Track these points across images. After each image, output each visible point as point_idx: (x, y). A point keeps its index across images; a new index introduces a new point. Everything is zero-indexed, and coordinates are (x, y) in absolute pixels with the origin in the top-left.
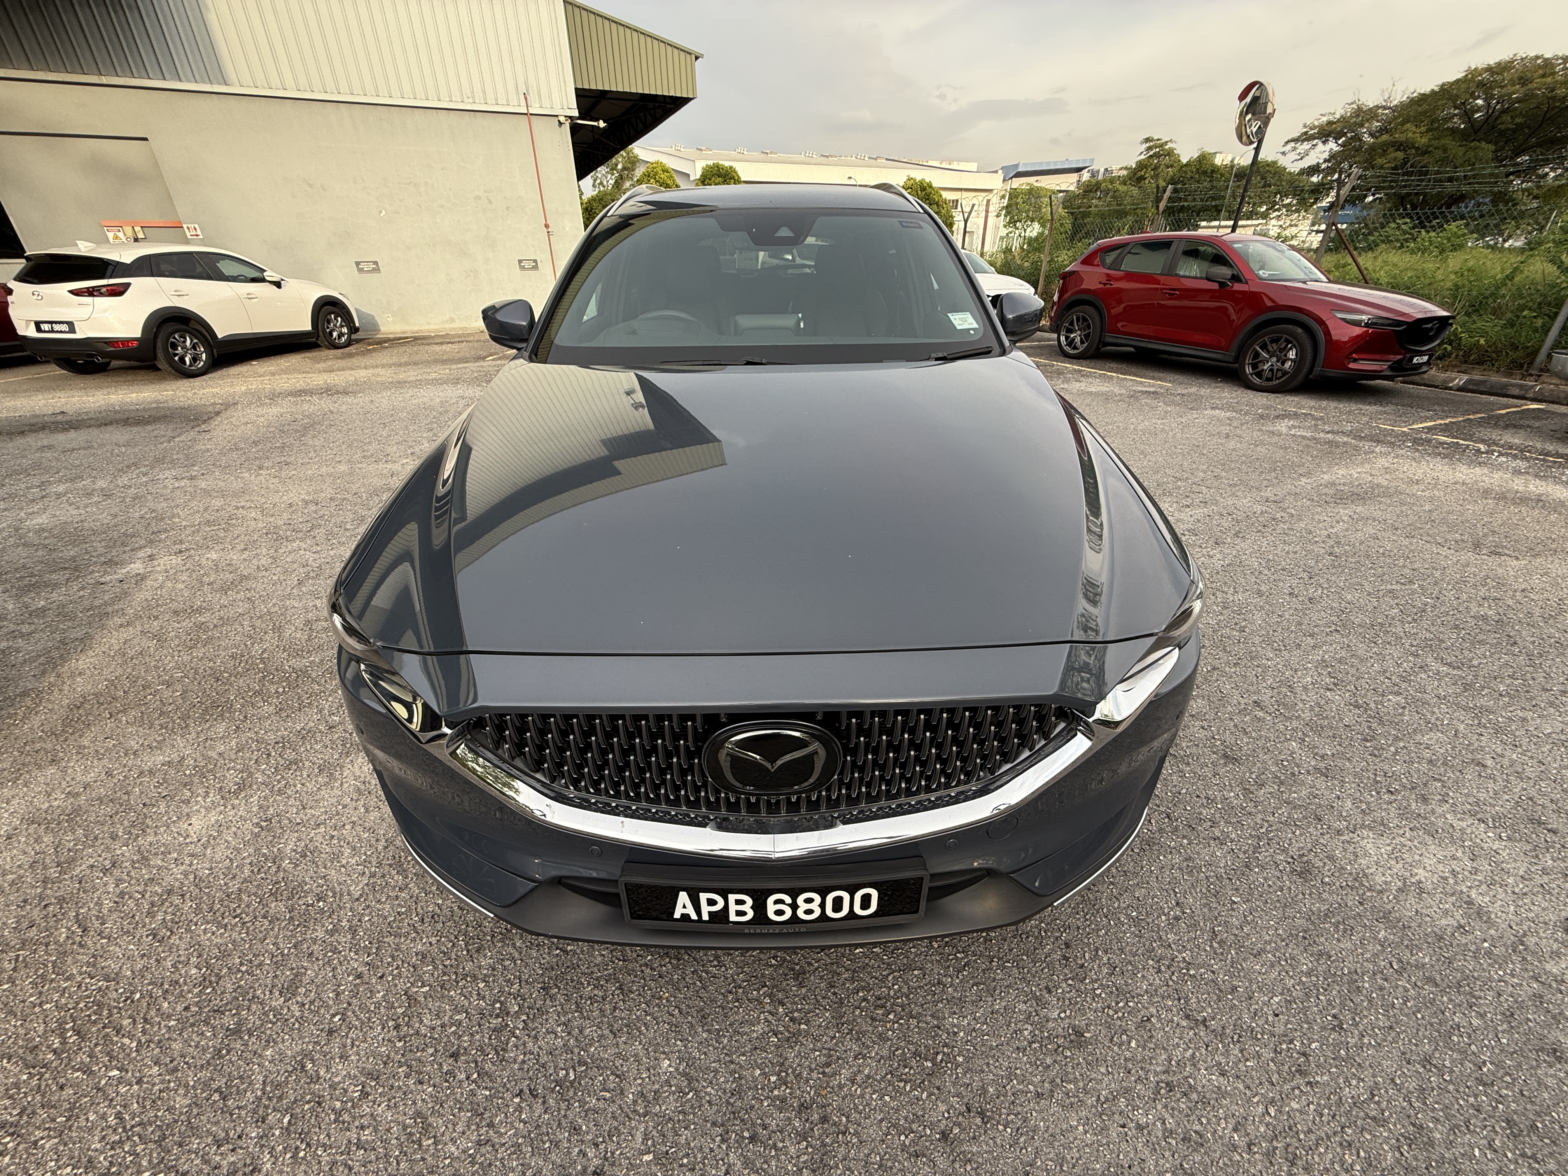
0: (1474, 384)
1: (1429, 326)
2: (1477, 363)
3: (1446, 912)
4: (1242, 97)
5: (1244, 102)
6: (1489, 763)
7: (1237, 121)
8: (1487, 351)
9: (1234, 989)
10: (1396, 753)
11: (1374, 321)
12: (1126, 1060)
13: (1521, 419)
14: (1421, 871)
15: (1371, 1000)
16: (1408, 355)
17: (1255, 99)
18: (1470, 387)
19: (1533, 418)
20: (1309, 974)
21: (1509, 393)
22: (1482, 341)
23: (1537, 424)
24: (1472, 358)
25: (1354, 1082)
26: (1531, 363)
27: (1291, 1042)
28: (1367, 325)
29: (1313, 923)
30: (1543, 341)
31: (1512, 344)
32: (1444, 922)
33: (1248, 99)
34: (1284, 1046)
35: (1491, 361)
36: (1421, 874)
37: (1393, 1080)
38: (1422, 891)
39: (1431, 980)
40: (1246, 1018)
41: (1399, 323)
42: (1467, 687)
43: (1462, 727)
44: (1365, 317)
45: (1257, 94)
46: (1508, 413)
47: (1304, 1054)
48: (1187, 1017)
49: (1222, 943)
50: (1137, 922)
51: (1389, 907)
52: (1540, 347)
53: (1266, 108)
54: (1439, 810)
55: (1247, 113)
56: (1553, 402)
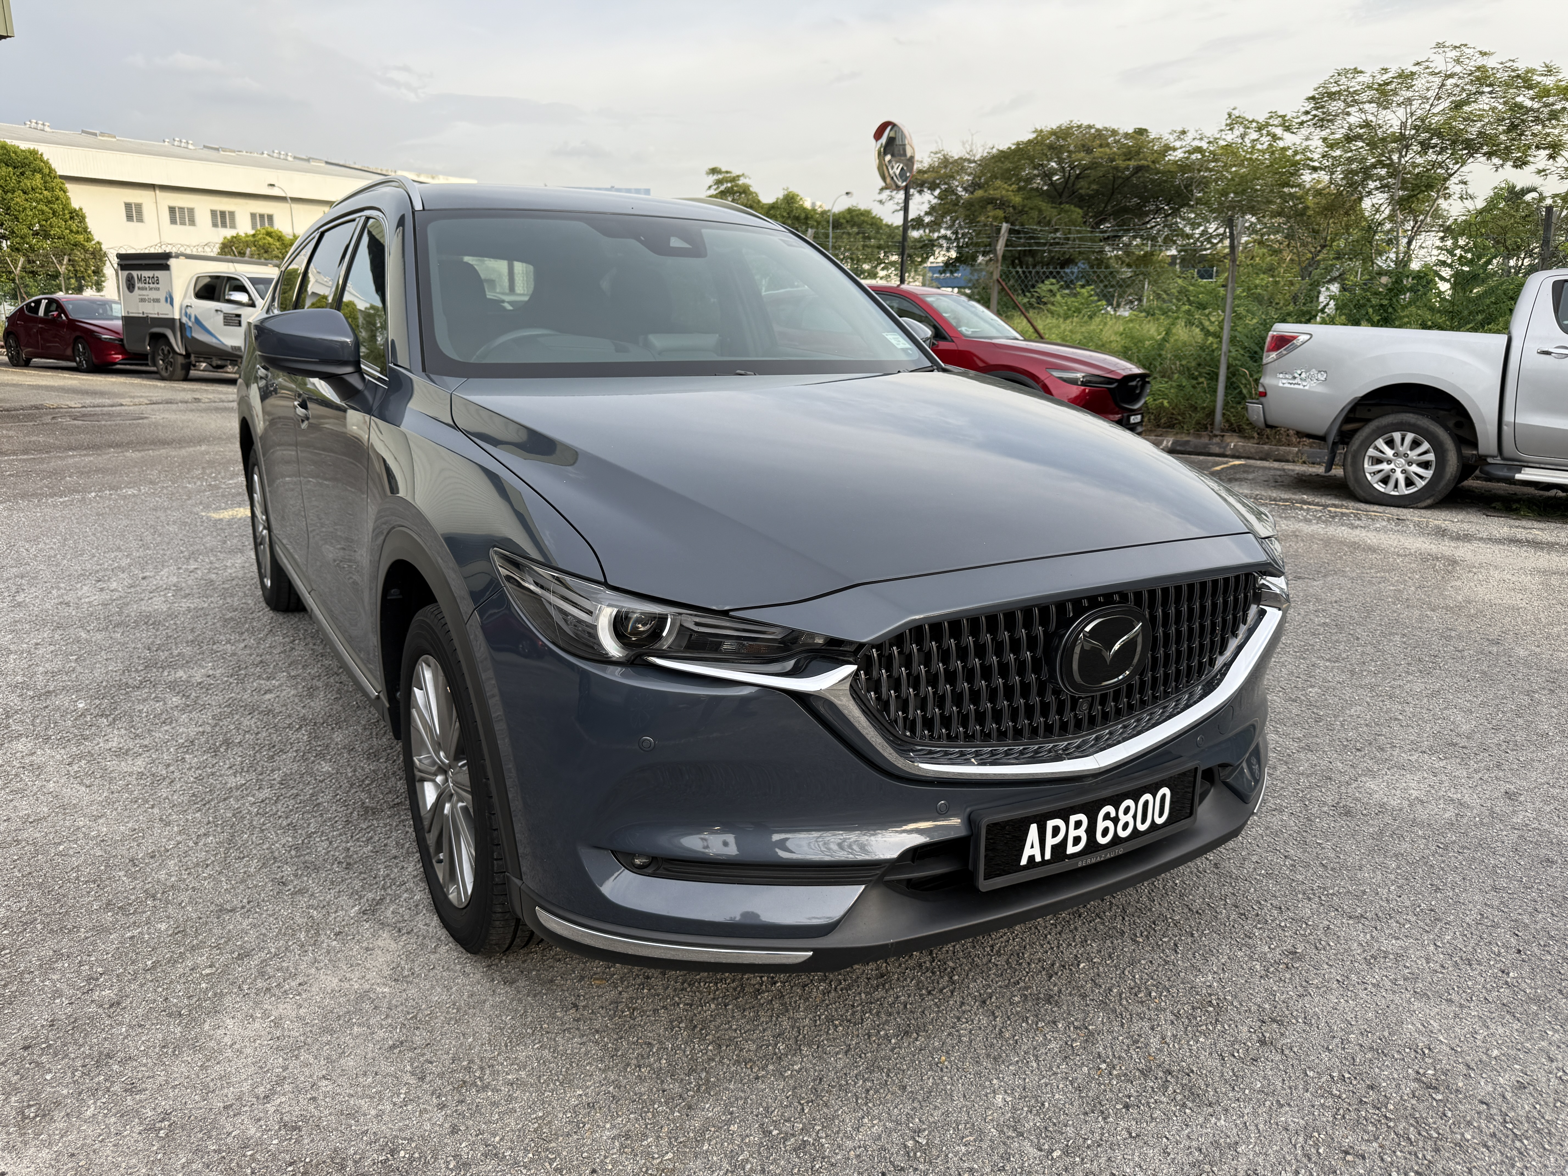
0: (1180, 445)
1: (1134, 383)
2: (1169, 427)
3: (1444, 809)
4: (878, 135)
5: (880, 142)
6: (1400, 717)
7: (877, 161)
8: (1173, 414)
9: (1364, 892)
10: (1342, 725)
11: (1088, 378)
12: (1335, 955)
13: (1235, 473)
14: (1412, 791)
15: (1443, 869)
16: (1125, 415)
17: (891, 141)
18: (1178, 448)
19: (1244, 472)
20: (1399, 867)
21: (1211, 451)
22: (1166, 403)
23: (1251, 476)
24: (1163, 421)
25: (1468, 913)
26: (1212, 424)
27: (1420, 906)
28: (1083, 384)
29: (1377, 840)
30: (1215, 401)
31: (1192, 406)
32: (1447, 815)
33: (884, 140)
34: (1418, 910)
35: (1180, 423)
36: (1415, 793)
37: (1486, 904)
38: (1422, 802)
39: (1464, 847)
40: (1384, 904)
41: (1110, 381)
42: (1352, 672)
43: (1368, 699)
44: (1079, 375)
45: (892, 134)
46: (1222, 469)
47: (1432, 910)
48: (1350, 917)
49: (1333, 869)
50: (1268, 875)
51: (1412, 816)
52: (1215, 407)
53: (904, 150)
54: (1395, 753)
55: (885, 154)
56: (1249, 458)
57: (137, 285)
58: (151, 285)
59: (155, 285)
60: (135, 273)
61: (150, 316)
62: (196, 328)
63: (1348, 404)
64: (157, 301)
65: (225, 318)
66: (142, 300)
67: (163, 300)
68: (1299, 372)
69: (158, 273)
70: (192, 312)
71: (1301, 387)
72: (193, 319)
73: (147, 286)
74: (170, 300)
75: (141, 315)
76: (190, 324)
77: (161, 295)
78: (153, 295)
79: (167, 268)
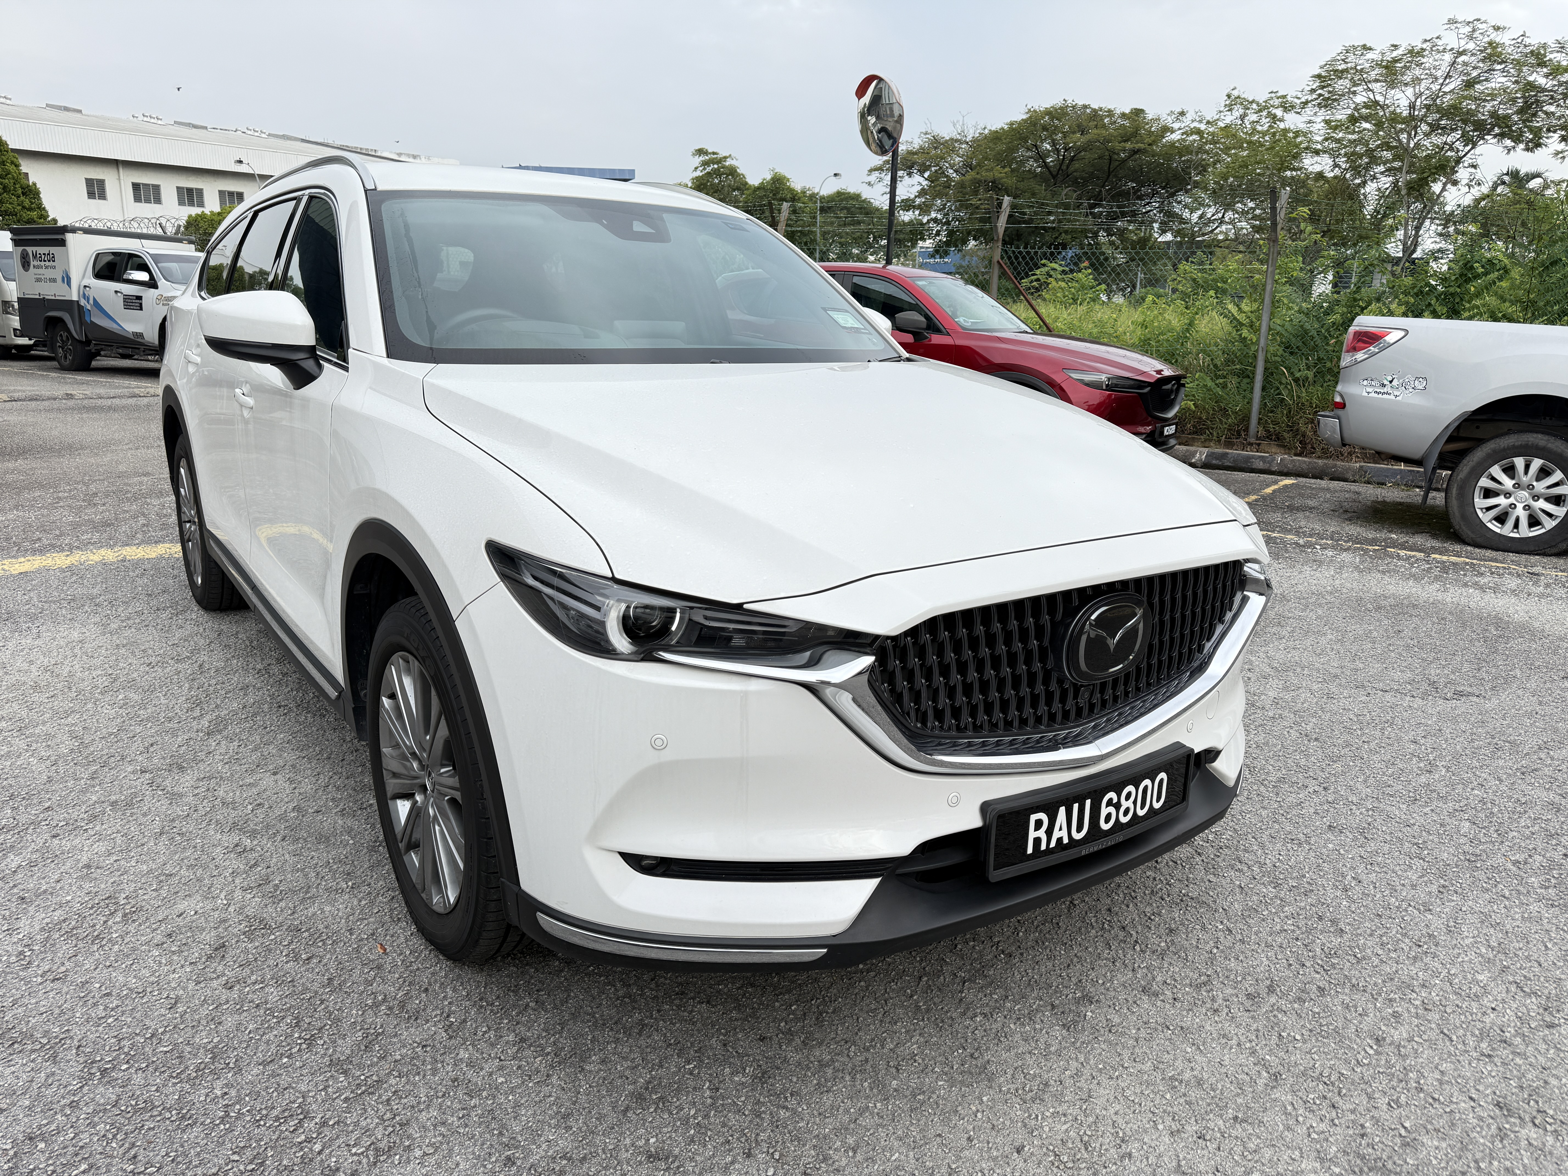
0: (1217, 459)
1: (1169, 386)
4: (861, 92)
5: (862, 100)
7: (860, 124)
11: (1115, 382)
16: (1157, 426)
19: (1301, 496)
21: (1254, 467)
23: (1312, 503)
28: (1108, 387)
30: (1250, 404)
31: (1222, 409)
44: (1103, 378)
45: (878, 91)
55: (869, 114)
56: (1299, 475)
57: (32, 263)
58: (47, 263)
59: (51, 263)
60: (30, 249)
61: (47, 297)
62: (95, 311)
63: (1455, 420)
64: (54, 280)
65: (125, 300)
66: (38, 280)
67: (59, 280)
68: (1390, 378)
69: (53, 250)
70: (91, 293)
71: (1392, 397)
72: (91, 301)
73: (43, 263)
74: (67, 280)
75: (37, 297)
76: (89, 307)
77: (58, 274)
78: (48, 273)
79: (62, 243)
